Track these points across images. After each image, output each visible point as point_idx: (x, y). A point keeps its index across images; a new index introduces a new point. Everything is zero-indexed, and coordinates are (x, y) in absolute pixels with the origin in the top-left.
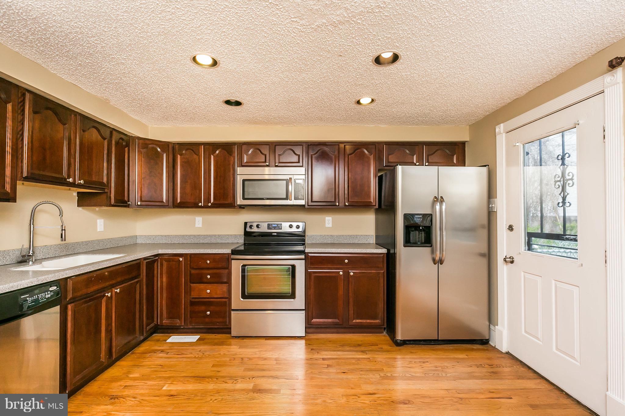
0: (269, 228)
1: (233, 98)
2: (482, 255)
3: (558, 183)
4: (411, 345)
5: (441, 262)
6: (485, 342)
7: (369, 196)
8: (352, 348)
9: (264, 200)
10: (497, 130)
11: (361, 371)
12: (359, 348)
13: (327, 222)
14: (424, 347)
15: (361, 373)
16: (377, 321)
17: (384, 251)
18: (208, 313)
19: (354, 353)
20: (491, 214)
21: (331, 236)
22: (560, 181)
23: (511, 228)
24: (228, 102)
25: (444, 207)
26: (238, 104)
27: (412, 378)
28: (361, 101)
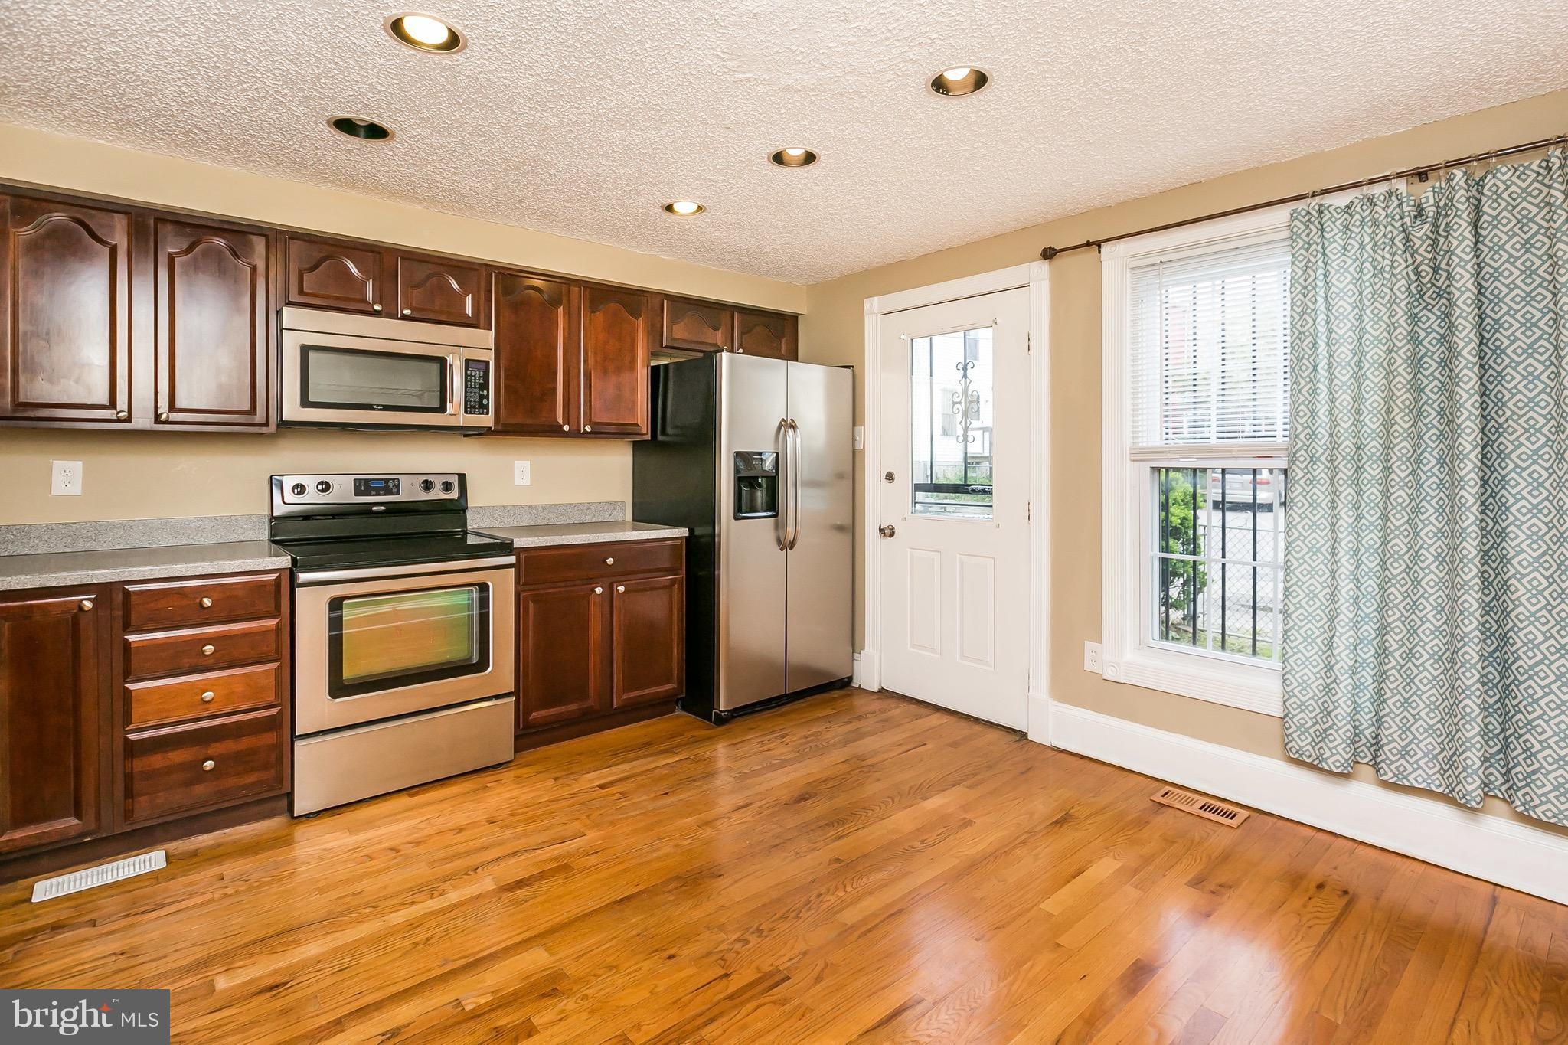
0: (358, 492)
1: (363, 116)
2: (840, 528)
3: (958, 406)
4: (740, 719)
5: (792, 545)
6: (845, 683)
7: (633, 409)
8: (635, 754)
9: (374, 409)
10: (867, 306)
11: (695, 781)
12: (650, 750)
13: (517, 472)
14: (764, 715)
15: (697, 784)
16: (669, 686)
17: (684, 532)
18: (209, 765)
19: (651, 759)
20: (856, 455)
21: (530, 507)
22: (960, 403)
23: (890, 477)
24: (346, 126)
25: (798, 440)
26: (376, 132)
27: (783, 764)
28: (676, 207)
